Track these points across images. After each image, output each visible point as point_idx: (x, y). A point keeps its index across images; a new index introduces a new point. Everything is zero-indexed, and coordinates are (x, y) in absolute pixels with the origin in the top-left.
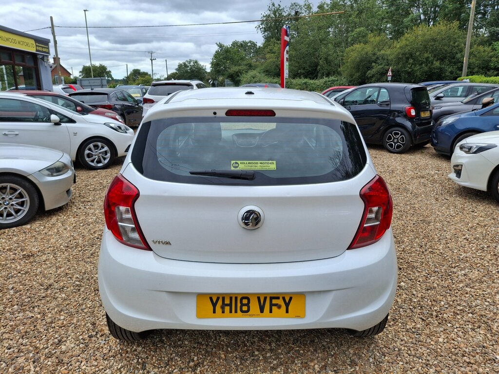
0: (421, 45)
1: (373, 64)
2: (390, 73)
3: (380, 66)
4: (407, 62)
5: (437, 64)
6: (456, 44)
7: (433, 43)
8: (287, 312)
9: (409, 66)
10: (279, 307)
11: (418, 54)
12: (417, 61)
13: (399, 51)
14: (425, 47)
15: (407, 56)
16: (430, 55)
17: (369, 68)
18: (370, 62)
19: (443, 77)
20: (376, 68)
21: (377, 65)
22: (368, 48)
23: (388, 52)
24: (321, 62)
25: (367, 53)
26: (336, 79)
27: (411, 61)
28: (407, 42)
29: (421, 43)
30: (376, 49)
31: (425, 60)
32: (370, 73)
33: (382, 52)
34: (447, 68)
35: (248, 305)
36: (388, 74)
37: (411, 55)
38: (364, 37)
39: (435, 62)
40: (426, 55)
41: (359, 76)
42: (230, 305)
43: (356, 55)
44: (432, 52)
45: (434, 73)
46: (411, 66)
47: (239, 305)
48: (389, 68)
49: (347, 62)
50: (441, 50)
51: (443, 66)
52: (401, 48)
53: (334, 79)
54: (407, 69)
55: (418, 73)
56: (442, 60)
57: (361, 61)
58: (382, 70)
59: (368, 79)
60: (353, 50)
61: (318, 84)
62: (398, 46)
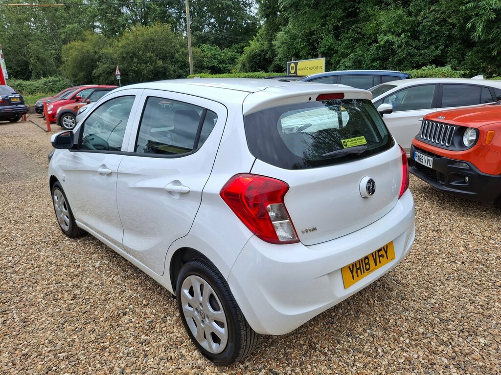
0: (142, 44)
1: (98, 63)
2: (118, 72)
3: (106, 65)
4: (132, 61)
5: (160, 63)
6: (173, 44)
7: (152, 43)
8: (387, 259)
9: (135, 65)
10: (383, 256)
11: (141, 53)
12: (141, 61)
13: (122, 50)
14: (146, 46)
15: (131, 55)
16: (152, 55)
17: (94, 67)
18: (94, 61)
19: (169, 75)
20: (101, 68)
21: (102, 64)
22: (88, 47)
23: (111, 50)
24: (32, 60)
25: (88, 51)
26: (57, 79)
27: (136, 60)
28: (128, 41)
29: (141, 43)
30: (97, 47)
31: (148, 59)
32: (96, 72)
33: (104, 51)
34: (169, 67)
35: (368, 263)
36: (117, 73)
37: (134, 54)
38: (78, 34)
39: (158, 62)
40: (149, 54)
41: (84, 75)
42: (360, 268)
43: (76, 53)
44: (153, 51)
45: (159, 72)
46: (137, 64)
47: (364, 265)
48: (116, 67)
49: (67, 61)
50: (161, 50)
51: (166, 65)
52: (123, 47)
53: (55, 79)
54: (134, 67)
55: (145, 72)
56: (164, 59)
57: (83, 60)
58: (108, 70)
59: (94, 78)
60: (71, 48)
61: (37, 85)
62: (121, 45)
